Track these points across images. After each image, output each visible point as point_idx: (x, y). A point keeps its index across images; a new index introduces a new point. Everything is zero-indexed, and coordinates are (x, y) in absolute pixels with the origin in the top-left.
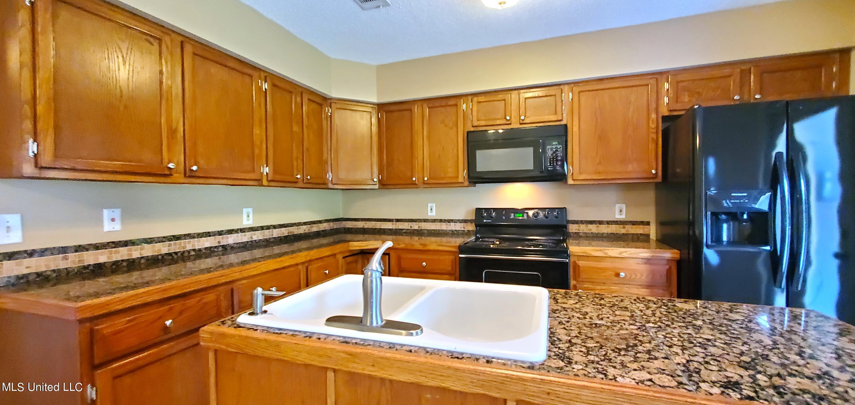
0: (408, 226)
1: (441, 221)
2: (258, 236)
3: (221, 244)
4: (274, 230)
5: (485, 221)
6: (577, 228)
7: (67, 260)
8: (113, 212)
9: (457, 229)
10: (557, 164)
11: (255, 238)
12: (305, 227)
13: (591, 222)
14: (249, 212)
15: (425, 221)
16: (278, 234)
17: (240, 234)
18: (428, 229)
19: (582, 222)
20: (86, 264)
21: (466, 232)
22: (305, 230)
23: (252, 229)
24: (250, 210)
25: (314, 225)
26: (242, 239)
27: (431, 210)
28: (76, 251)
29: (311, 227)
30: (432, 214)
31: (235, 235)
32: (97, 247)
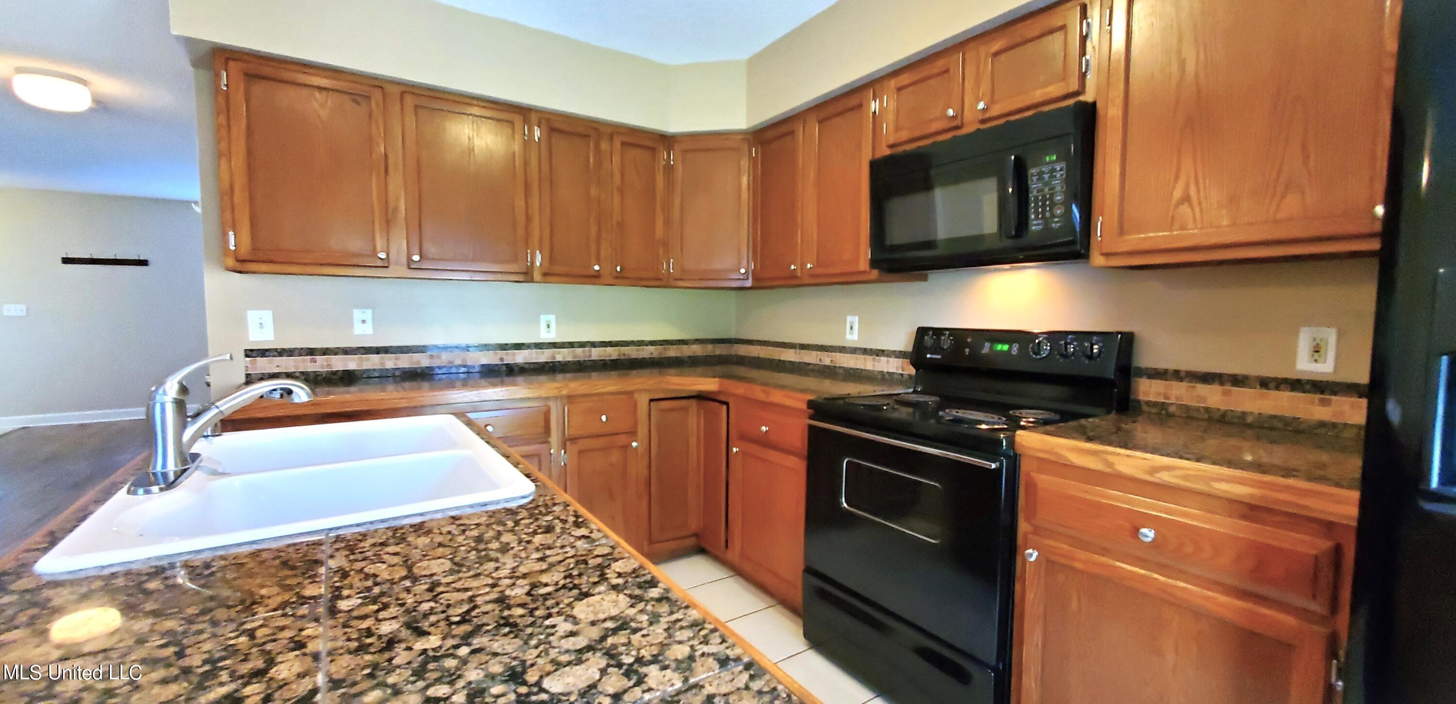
0: (817, 360)
1: (866, 351)
2: (564, 357)
3: (505, 362)
4: (593, 349)
5: (928, 356)
6: (1162, 391)
7: (316, 362)
8: (363, 312)
9: (891, 371)
10: (1053, 216)
11: (559, 358)
12: (651, 348)
13: (1207, 378)
14: (550, 321)
15: (842, 350)
16: (600, 356)
17: (534, 351)
18: (845, 365)
19: (1177, 375)
20: (335, 369)
21: (906, 377)
22: (652, 354)
23: (554, 345)
24: (552, 318)
25: (671, 346)
26: (537, 358)
27: (851, 328)
28: (324, 354)
29: (665, 349)
30: (852, 338)
31: (527, 351)
32: (346, 351)
